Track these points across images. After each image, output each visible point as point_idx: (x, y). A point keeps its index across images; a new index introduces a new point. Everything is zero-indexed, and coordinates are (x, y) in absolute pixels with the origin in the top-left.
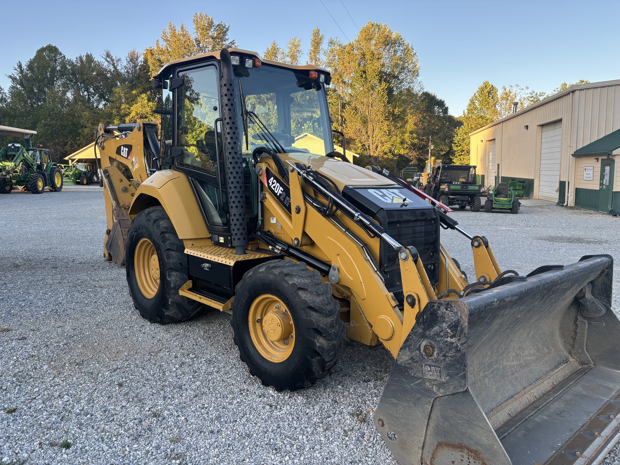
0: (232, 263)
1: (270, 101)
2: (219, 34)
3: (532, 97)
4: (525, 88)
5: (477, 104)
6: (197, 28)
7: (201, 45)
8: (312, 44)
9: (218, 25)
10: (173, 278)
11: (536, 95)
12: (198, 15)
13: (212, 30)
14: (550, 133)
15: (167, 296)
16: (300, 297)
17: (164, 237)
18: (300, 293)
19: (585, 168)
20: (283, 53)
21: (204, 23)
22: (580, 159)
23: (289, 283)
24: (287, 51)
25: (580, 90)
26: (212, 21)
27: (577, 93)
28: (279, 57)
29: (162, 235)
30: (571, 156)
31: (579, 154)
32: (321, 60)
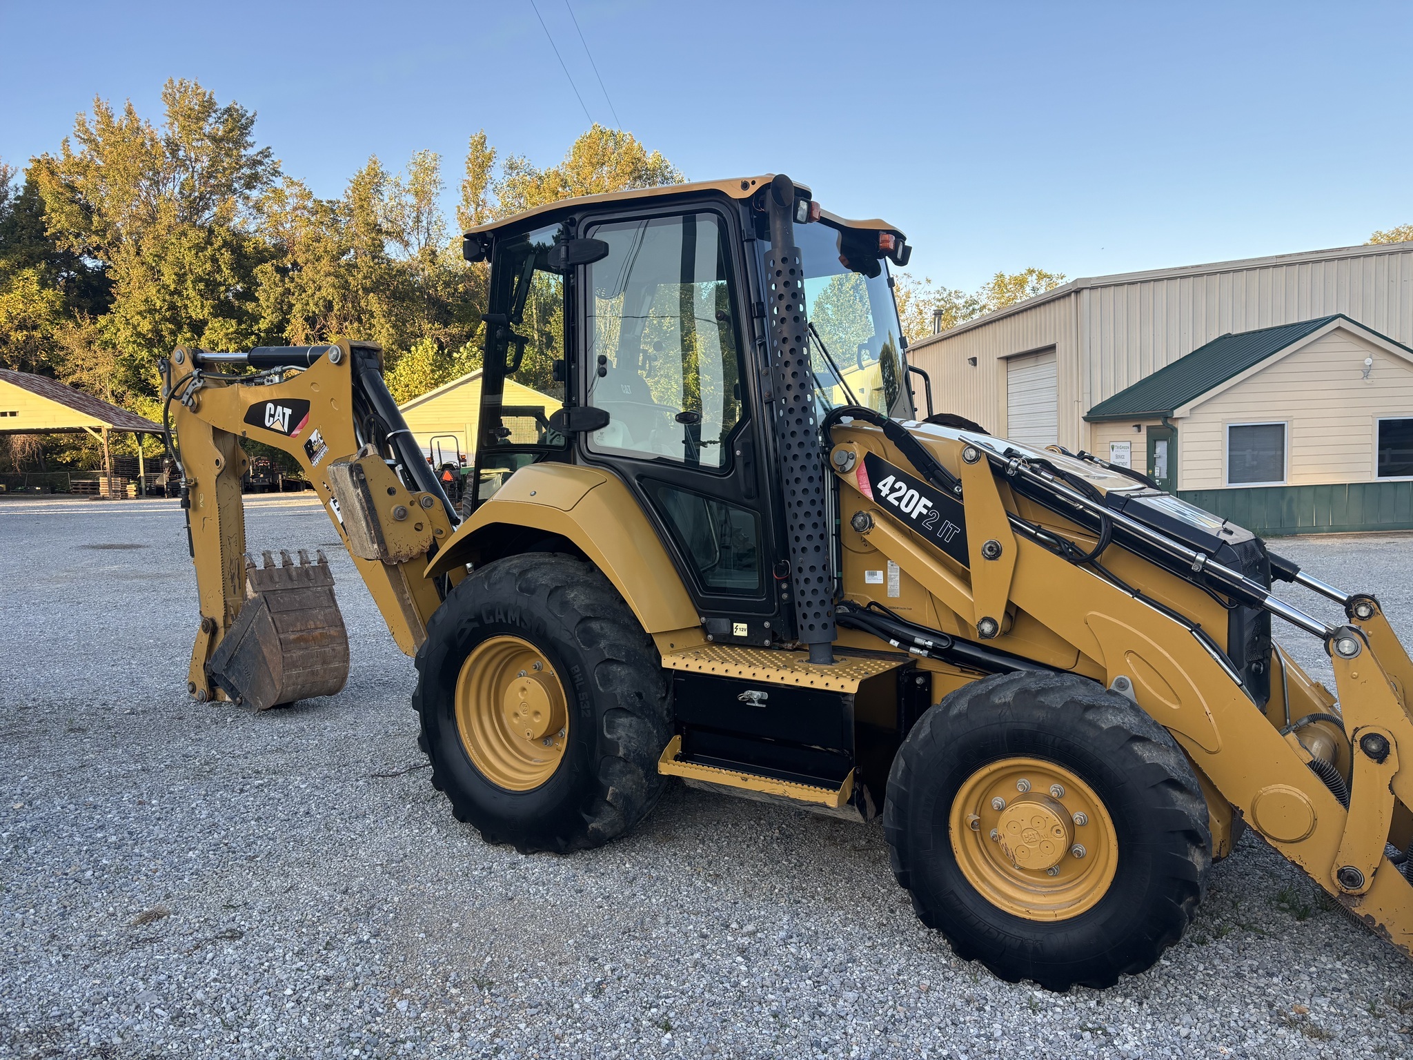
0: (852, 687)
1: (372, 294)
2: (231, 130)
3: (942, 299)
4: (923, 281)
5: (830, 312)
6: (174, 116)
7: (181, 153)
8: (469, 168)
9: (228, 111)
10: (621, 732)
11: (950, 295)
12: (177, 83)
13: (211, 120)
14: (1024, 374)
15: (602, 780)
16: (1138, 759)
17: (587, 631)
18: (1137, 748)
19: (1112, 444)
20: (398, 185)
21: (190, 102)
22: (1098, 426)
23: (1101, 728)
24: (406, 181)
25: (1091, 288)
26: (211, 98)
27: (1086, 293)
28: (386, 194)
29: (581, 626)
30: (1082, 420)
31: (1098, 417)
32: (489, 205)
